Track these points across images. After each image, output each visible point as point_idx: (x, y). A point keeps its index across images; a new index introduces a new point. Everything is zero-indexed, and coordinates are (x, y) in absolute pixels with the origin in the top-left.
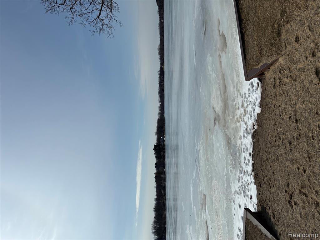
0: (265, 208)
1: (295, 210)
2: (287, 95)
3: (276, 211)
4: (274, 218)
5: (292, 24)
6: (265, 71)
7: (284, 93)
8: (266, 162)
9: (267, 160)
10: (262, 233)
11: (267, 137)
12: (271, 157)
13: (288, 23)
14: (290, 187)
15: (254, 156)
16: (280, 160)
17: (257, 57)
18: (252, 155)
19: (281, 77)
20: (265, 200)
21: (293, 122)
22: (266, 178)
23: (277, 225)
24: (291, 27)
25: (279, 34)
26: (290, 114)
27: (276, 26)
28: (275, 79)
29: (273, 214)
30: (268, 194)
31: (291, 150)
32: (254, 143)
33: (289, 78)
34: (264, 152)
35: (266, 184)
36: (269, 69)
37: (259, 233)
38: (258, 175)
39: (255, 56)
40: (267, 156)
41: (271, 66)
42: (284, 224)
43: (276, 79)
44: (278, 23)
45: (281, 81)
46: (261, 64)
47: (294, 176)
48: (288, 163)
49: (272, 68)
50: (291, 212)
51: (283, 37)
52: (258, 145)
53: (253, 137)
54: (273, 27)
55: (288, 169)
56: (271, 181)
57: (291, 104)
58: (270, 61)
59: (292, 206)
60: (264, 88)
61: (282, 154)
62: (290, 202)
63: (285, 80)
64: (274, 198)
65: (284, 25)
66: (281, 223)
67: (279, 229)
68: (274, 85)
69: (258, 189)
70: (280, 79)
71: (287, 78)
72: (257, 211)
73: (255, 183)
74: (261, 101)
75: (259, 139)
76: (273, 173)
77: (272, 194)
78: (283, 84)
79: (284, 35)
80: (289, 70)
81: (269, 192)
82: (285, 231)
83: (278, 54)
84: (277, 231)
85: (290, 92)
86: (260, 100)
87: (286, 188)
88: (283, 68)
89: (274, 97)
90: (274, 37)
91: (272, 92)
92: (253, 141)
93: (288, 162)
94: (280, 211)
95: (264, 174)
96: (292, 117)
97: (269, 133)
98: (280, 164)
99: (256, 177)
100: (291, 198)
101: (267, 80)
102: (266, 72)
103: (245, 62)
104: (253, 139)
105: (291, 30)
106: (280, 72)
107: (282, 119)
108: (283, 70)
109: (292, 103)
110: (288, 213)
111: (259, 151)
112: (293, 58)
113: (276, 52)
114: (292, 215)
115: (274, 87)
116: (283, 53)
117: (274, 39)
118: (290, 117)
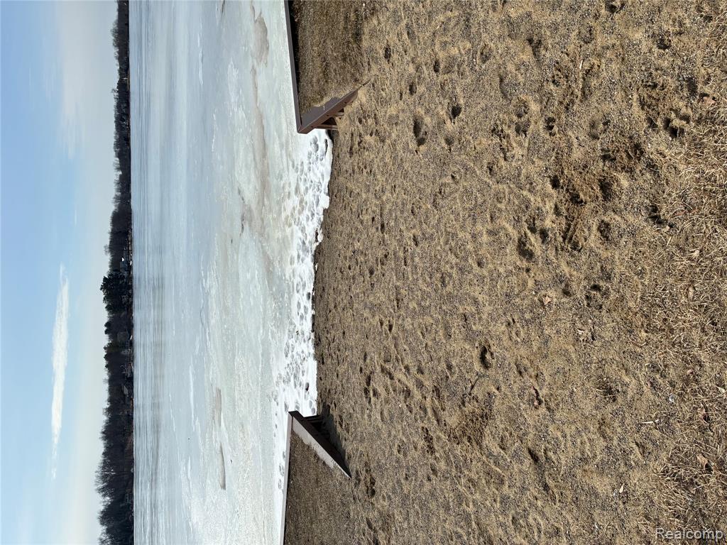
0: (328, 405)
1: (373, 406)
2: (371, 171)
3: (344, 411)
4: (341, 426)
5: (381, 18)
6: (336, 116)
7: (365, 168)
8: (334, 311)
9: (335, 307)
10: (319, 459)
11: (338, 260)
12: (342, 300)
13: (372, 14)
14: (368, 361)
15: (316, 299)
16: (356, 306)
17: (318, 81)
18: (313, 296)
19: (362, 132)
20: (329, 390)
21: (377, 229)
22: (332, 345)
23: (345, 440)
24: (379, 23)
25: (357, 36)
26: (374, 212)
27: (352, 16)
28: (352, 135)
29: (340, 417)
30: (335, 378)
31: (372, 285)
32: (316, 272)
33: (373, 135)
34: (331, 291)
35: (332, 357)
36: (342, 111)
37: (312, 459)
38: (320, 340)
39: (314, 80)
40: (335, 299)
41: (345, 106)
42: (356, 436)
43: (354, 135)
44: (356, 10)
45: (361, 141)
46: (326, 100)
47: (375, 339)
48: (366, 314)
49: (348, 109)
50: (368, 411)
51: (365, 44)
52: (322, 275)
53: (316, 259)
54: (346, 18)
55: (366, 325)
56: (339, 350)
57: (376, 191)
58: (343, 94)
59: (370, 399)
60: (336, 154)
61: (358, 294)
62: (366, 391)
63: (367, 138)
64: (342, 385)
65: (366, 18)
66: (352, 434)
67: (349, 447)
68: (351, 149)
69: (318, 368)
70: (360, 136)
71: (371, 135)
72: (315, 414)
73: (315, 357)
74: (330, 182)
75: (324, 263)
76: (344, 333)
77: (340, 376)
78: (364, 148)
79: (366, 40)
80: (375, 118)
81: (336, 374)
82: (357, 450)
83: (356, 80)
84: (345, 451)
85: (376, 166)
86: (329, 179)
87: (361, 362)
88: (364, 112)
89: (350, 174)
90: (349, 42)
91: (348, 163)
92: (315, 268)
93: (367, 310)
94: (351, 411)
95: (329, 336)
96: (376, 219)
97: (340, 250)
98: (355, 314)
99: (317, 344)
100: (368, 384)
101: (341, 137)
102: (337, 118)
103: (298, 92)
104: (315, 264)
105: (379, 30)
106: (360, 121)
107: (362, 222)
108: (365, 118)
109: (377, 188)
110: (363, 413)
111: (324, 290)
112: (382, 92)
113: (353, 75)
114: (370, 416)
115: (351, 153)
116: (365, 79)
117: (348, 46)
118: (373, 219)
